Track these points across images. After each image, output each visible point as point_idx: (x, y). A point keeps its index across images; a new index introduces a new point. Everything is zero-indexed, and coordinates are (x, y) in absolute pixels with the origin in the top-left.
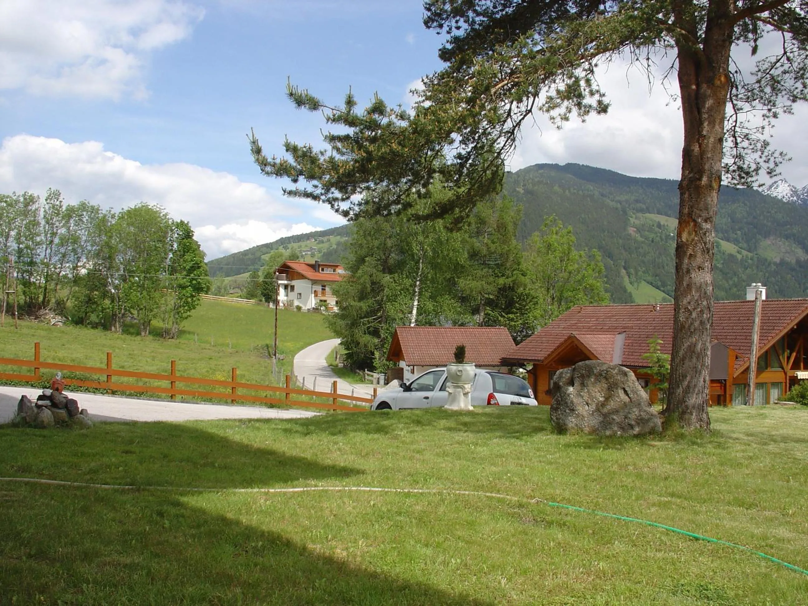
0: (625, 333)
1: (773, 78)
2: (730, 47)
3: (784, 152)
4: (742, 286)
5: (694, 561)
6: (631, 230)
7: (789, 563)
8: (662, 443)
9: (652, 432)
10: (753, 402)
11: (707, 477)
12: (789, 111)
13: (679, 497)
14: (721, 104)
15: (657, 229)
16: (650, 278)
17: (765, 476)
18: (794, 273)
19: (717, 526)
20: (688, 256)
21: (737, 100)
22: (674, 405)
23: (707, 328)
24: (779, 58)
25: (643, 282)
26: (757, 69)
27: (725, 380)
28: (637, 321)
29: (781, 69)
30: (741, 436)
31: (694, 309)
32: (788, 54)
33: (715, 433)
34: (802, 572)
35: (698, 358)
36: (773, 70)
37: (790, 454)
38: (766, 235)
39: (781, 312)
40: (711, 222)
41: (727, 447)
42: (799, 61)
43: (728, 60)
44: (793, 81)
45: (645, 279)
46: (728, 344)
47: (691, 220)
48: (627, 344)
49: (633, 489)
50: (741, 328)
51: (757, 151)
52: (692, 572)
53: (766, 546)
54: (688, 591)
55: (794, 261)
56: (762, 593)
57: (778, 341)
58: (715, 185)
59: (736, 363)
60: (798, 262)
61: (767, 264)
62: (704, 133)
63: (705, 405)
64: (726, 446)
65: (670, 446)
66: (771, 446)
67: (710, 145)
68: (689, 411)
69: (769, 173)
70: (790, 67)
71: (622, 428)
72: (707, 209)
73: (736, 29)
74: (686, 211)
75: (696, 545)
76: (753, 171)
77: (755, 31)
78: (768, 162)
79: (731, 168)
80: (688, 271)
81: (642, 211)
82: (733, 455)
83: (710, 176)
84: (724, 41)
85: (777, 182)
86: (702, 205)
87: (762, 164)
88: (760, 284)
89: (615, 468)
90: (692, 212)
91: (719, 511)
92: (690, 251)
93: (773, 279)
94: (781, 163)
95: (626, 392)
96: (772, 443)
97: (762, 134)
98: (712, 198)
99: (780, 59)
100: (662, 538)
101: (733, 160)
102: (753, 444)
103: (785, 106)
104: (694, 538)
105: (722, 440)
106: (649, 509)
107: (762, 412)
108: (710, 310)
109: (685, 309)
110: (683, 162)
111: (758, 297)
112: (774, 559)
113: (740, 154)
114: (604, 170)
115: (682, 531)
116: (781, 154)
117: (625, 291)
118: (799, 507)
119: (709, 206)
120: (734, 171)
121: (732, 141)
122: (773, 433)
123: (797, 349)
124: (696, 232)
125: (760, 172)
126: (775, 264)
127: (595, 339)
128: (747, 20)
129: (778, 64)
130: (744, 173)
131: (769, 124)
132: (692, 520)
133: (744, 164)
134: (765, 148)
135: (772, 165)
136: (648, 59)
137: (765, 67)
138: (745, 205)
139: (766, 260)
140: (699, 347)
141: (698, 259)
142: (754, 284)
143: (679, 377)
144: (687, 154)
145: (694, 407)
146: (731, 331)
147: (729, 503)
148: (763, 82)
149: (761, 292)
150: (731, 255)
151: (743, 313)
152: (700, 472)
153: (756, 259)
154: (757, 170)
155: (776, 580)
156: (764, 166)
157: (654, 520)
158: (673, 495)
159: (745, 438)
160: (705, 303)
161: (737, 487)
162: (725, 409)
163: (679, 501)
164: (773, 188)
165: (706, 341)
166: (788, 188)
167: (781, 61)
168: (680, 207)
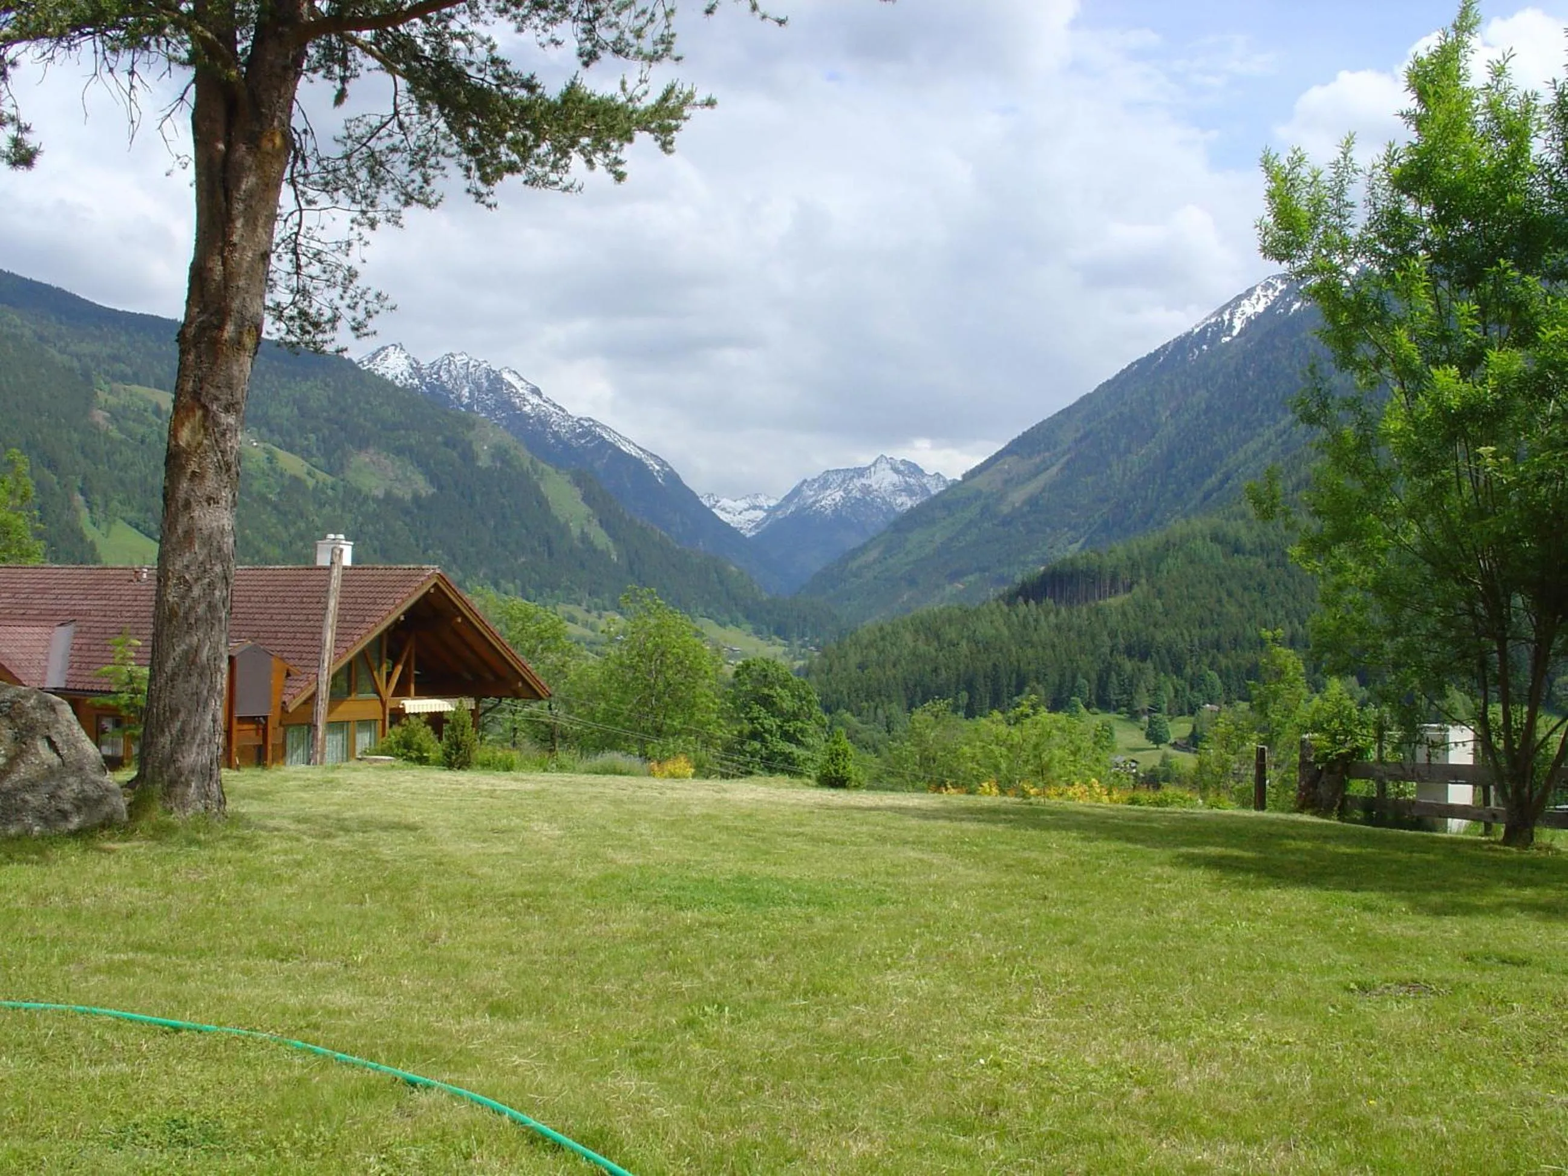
0: (73, 624)
1: (372, 154)
2: (296, 84)
3: (384, 294)
4: (311, 538)
5: (167, 1073)
6: (100, 416)
7: (345, 1053)
8: (127, 845)
9: (108, 824)
10: (322, 757)
11: (211, 906)
12: (395, 220)
13: (151, 949)
14: (271, 187)
15: (153, 418)
16: (132, 515)
17: (322, 896)
18: (408, 520)
19: (220, 1000)
20: (188, 475)
21: (304, 185)
22: (153, 767)
23: (220, 618)
24: (385, 120)
25: (119, 521)
26: (345, 133)
27: (265, 718)
28: (101, 599)
29: (388, 142)
30: (286, 823)
31: (197, 580)
32: (401, 116)
33: (236, 820)
34: (365, 1066)
35: (201, 675)
36: (373, 140)
37: (371, 852)
38: (363, 444)
39: (378, 590)
40: (237, 412)
41: (257, 847)
42: (419, 132)
43: (291, 107)
44: (405, 168)
45: (124, 515)
46: (270, 648)
47: (197, 405)
48: (76, 647)
49: (55, 942)
50: (305, 617)
51: (335, 284)
52: (160, 1097)
53: (308, 1026)
54: (147, 1136)
55: (408, 497)
56: (289, 1116)
57: (369, 645)
58: (248, 341)
59: (289, 683)
60: (416, 498)
61: (360, 499)
62: (235, 239)
63: (215, 767)
64: (254, 844)
65: (142, 850)
66: (339, 839)
67: (245, 265)
68: (183, 779)
69: (355, 329)
70: (402, 141)
71: (45, 820)
72: (230, 386)
73: (311, 51)
74: (189, 386)
75: (176, 1041)
76: (326, 322)
77: (344, 62)
78: (354, 308)
79: (287, 313)
80: (187, 505)
81: (123, 378)
82: (267, 859)
83: (239, 322)
84: (286, 68)
85: (387, 348)
86: (220, 379)
87: (344, 311)
88: (342, 536)
89: (22, 902)
90: (201, 389)
91: (227, 969)
92: (193, 467)
93: (371, 527)
94: (377, 312)
95: (52, 745)
96: (341, 833)
97: (347, 255)
98: (241, 365)
99: (387, 123)
100: (107, 1036)
101: (291, 297)
102: (305, 837)
103: (388, 211)
104: (172, 1027)
105: (247, 833)
106: (87, 981)
107: (331, 775)
108: (227, 584)
109: (178, 579)
110: (190, 289)
111: (336, 559)
112: (318, 1049)
113: (304, 287)
114: (48, 288)
115: (148, 1018)
116: (378, 296)
117: (82, 539)
118: (377, 948)
119: (235, 381)
120: (292, 318)
121: (291, 261)
122: (347, 815)
123: (404, 658)
124: (206, 429)
125: (338, 324)
126: (375, 499)
127: (8, 636)
128: (334, 39)
129: (383, 132)
130: (310, 323)
131: (361, 239)
132: (172, 994)
133: (311, 306)
134: (351, 282)
135: (360, 315)
136: (132, 73)
137: (358, 132)
138: (327, 385)
139: (359, 491)
140: (205, 653)
141: (208, 483)
142: (332, 536)
143: (164, 713)
144: (198, 274)
145: (192, 772)
146: (285, 623)
147: (249, 953)
148: (354, 160)
149: (341, 551)
150: (295, 479)
151: (309, 589)
152: (199, 897)
153: (340, 490)
154: (334, 320)
155: (317, 1087)
156: (347, 314)
157: (94, 1001)
158: (139, 947)
159: (292, 827)
160: (218, 569)
161: (266, 920)
162: (266, 773)
163: (150, 957)
164: (378, 359)
165: (218, 643)
166: (406, 362)
167: (389, 126)
168: (179, 377)
